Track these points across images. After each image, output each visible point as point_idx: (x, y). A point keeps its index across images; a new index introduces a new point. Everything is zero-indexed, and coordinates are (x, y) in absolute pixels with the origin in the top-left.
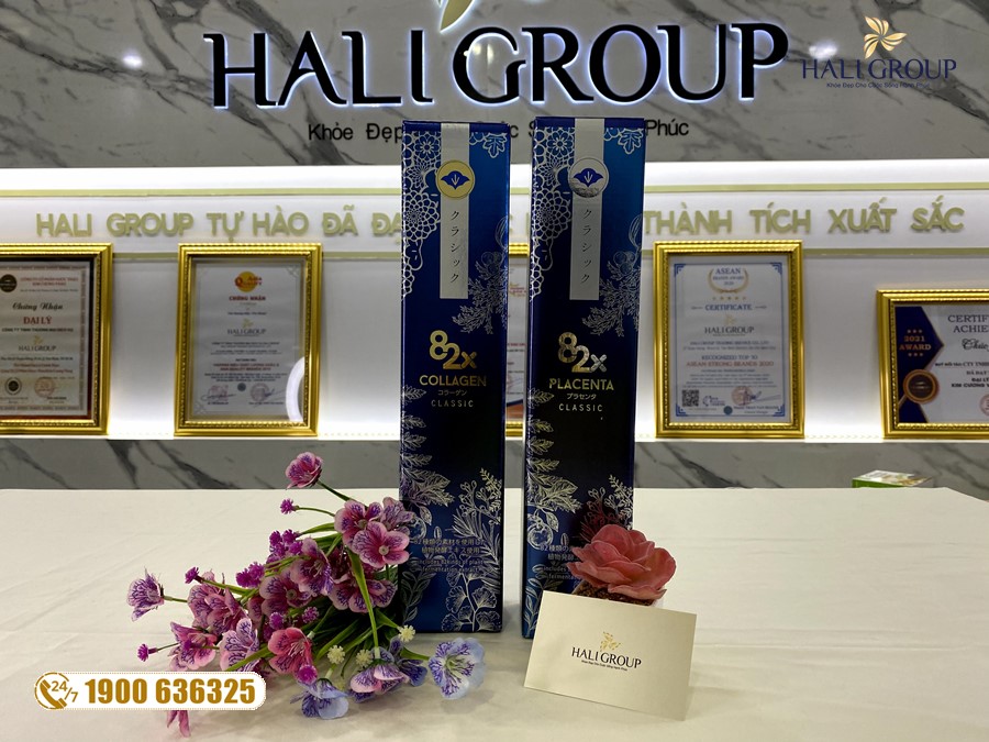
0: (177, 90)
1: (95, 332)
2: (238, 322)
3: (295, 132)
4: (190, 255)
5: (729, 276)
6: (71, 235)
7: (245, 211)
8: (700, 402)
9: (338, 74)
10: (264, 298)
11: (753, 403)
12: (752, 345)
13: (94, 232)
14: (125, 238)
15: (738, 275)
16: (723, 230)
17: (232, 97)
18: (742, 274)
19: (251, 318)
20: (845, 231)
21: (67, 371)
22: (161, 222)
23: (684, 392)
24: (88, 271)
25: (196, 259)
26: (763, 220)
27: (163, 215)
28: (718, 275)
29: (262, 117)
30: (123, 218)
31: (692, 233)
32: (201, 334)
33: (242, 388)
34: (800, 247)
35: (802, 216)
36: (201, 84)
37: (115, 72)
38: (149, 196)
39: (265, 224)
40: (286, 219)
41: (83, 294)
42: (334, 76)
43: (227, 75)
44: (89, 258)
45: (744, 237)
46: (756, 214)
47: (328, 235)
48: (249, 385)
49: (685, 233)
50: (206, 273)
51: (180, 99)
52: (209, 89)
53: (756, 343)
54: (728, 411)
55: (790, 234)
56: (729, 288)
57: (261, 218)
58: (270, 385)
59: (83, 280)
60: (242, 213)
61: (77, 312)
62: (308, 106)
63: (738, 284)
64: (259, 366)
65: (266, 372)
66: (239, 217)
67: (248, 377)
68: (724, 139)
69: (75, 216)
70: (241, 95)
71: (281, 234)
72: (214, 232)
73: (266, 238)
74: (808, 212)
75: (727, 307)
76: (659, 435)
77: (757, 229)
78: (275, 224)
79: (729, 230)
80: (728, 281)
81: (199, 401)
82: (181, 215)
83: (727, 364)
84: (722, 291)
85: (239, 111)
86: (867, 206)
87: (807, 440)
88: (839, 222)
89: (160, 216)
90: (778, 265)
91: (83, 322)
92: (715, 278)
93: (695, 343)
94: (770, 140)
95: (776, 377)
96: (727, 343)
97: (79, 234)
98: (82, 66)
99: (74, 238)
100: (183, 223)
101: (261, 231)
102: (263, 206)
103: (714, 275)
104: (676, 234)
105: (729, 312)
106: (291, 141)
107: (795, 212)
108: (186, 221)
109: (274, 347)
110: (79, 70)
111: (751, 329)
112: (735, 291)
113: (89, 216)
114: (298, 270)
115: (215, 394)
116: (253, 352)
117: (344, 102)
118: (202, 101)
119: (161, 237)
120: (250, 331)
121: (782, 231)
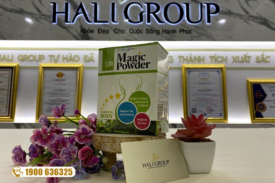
0: (41, 18)
1: (12, 90)
2: (57, 87)
3: (77, 31)
4: (43, 67)
5: (204, 74)
7: (61, 54)
8: (197, 112)
10: (65, 80)
11: (213, 112)
12: (212, 95)
13: (14, 60)
14: (23, 62)
16: (202, 62)
17: (58, 20)
19: (61, 86)
20: (237, 62)
21: (2, 102)
23: (192, 109)
24: (11, 71)
26: (213, 59)
29: (67, 26)
30: (23, 56)
31: (193, 62)
32: (46, 91)
34: (225, 66)
36: (48, 16)
38: (31, 49)
39: (66, 58)
40: (73, 57)
41: (9, 78)
43: (57, 14)
44: (12, 68)
46: (211, 57)
47: (85, 62)
52: (51, 18)
54: (205, 114)
55: (221, 63)
56: (204, 78)
59: (9, 74)
61: (7, 84)
62: (81, 23)
63: (207, 77)
64: (63, 100)
65: (65, 102)
68: (202, 35)
69: (8, 55)
70: (61, 20)
71: (71, 61)
72: (51, 61)
73: (66, 62)
74: (226, 57)
75: (204, 84)
77: (212, 62)
78: (69, 58)
80: (204, 76)
81: (44, 111)
83: (205, 100)
84: (202, 79)
85: (60, 24)
86: (243, 55)
87: (229, 123)
88: (235, 60)
89: (34, 55)
90: (218, 72)
91: (8, 87)
92: (200, 75)
93: (195, 94)
94: (215, 35)
95: (219, 104)
96: (204, 94)
97: (9, 60)
98: (13, 11)
102: (66, 53)
104: (189, 62)
106: (75, 33)
107: (223, 57)
108: (42, 57)
111: (211, 90)
113: (13, 55)
114: (76, 72)
115: (49, 109)
116: (61, 96)
117: (91, 22)
118: (49, 21)
119: (34, 62)
120: (61, 90)
121: (219, 62)
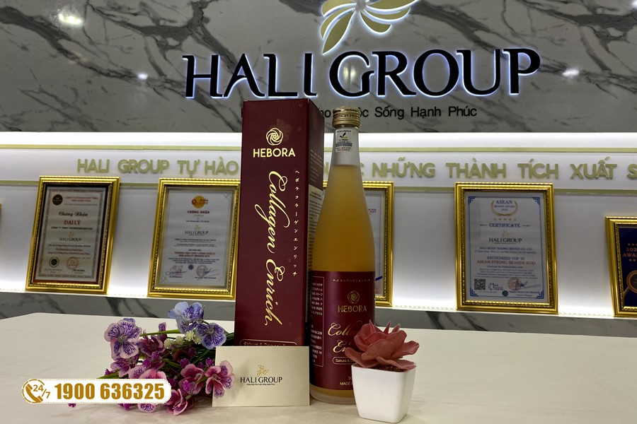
0: (165, 87)
1: (105, 230)
2: (192, 226)
3: (233, 112)
4: (165, 185)
5: (505, 205)
6: (97, 172)
7: (201, 159)
8: (487, 288)
9: (260, 79)
10: (209, 212)
11: (522, 289)
12: (520, 251)
13: (110, 171)
14: (127, 174)
15: (511, 205)
16: (500, 176)
17: (197, 92)
18: (514, 204)
19: (200, 224)
20: (582, 178)
21: (86, 254)
22: (150, 165)
23: (475, 280)
24: (104, 193)
25: (169, 187)
26: (527, 170)
27: (151, 161)
28: (498, 205)
29: (214, 104)
30: (128, 162)
31: (480, 177)
32: (168, 233)
33: (191, 267)
34: (552, 187)
35: (552, 167)
36: (179, 84)
37: (131, 77)
38: (144, 149)
39: (212, 168)
40: (225, 165)
41: (100, 207)
42: (258, 80)
43: (195, 79)
44: (106, 186)
45: (514, 181)
46: (522, 166)
48: (196, 266)
49: (475, 177)
50: (174, 196)
51: (167, 93)
52: (183, 87)
53: (523, 249)
54: (505, 294)
55: (545, 179)
56: (504, 213)
57: (210, 164)
58: (209, 266)
59: (101, 199)
60: (199, 160)
61: (96, 218)
62: (242, 98)
63: (511, 210)
64: (202, 254)
65: (207, 258)
66: (197, 163)
67: (195, 261)
68: (500, 118)
69: (100, 161)
70: (202, 90)
71: (221, 174)
72: (181, 172)
73: (213, 176)
74: (557, 165)
75: (503, 225)
76: (459, 308)
77: (523, 176)
78: (218, 168)
79: (504, 176)
80: (505, 208)
81: (164, 274)
82: (162, 161)
83: (504, 263)
84: (501, 215)
85: (200, 100)
86: (596, 163)
87: (560, 316)
88: (578, 172)
89: (149, 162)
90: (537, 199)
91: (98, 224)
92: (496, 206)
93: (482, 248)
94: (530, 119)
95: (538, 272)
96: (504, 248)
97: (101, 171)
98: (112, 74)
99: (99, 174)
100: (163, 166)
101: (210, 172)
102: (212, 157)
103: (495, 204)
104: (470, 178)
105: (505, 228)
106: (230, 118)
107: (548, 165)
108: (165, 165)
109: (212, 243)
110: (111, 76)
111: (520, 240)
112: (509, 215)
113: (108, 161)
114: (230, 195)
115: (174, 271)
116: (199, 245)
117: (263, 95)
118: (179, 93)
119: (149, 174)
120: (199, 232)
121: (540, 177)
